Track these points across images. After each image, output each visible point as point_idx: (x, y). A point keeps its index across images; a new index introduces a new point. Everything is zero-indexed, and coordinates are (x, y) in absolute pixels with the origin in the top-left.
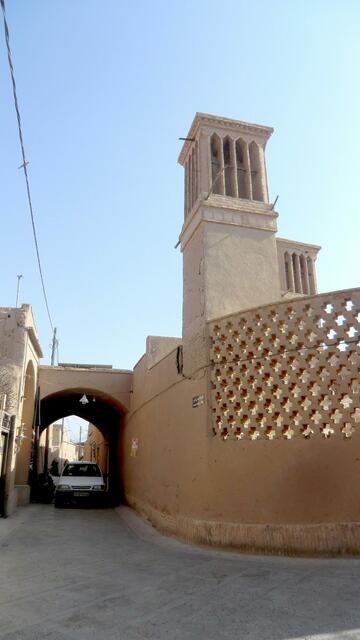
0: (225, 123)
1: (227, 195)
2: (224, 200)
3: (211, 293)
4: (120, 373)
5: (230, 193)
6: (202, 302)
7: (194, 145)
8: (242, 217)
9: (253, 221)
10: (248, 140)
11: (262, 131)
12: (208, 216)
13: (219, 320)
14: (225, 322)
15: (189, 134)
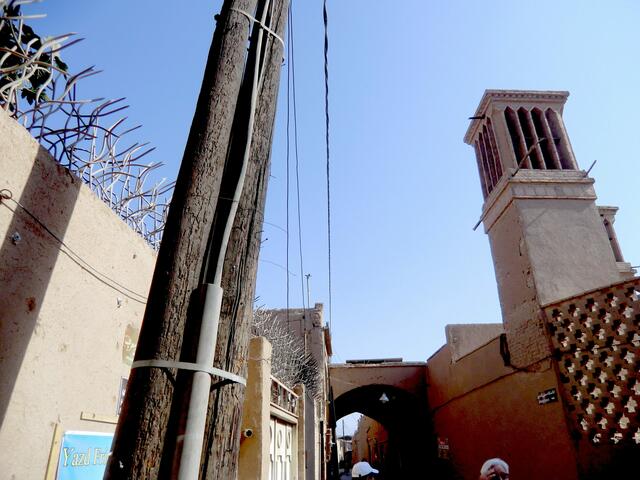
0: (517, 95)
1: (534, 167)
2: (531, 174)
3: (539, 275)
4: (412, 366)
5: (537, 165)
6: (531, 285)
7: (484, 122)
8: (555, 189)
9: (568, 191)
10: (543, 108)
11: (556, 96)
12: (519, 192)
13: (558, 304)
14: (566, 305)
15: (478, 112)
